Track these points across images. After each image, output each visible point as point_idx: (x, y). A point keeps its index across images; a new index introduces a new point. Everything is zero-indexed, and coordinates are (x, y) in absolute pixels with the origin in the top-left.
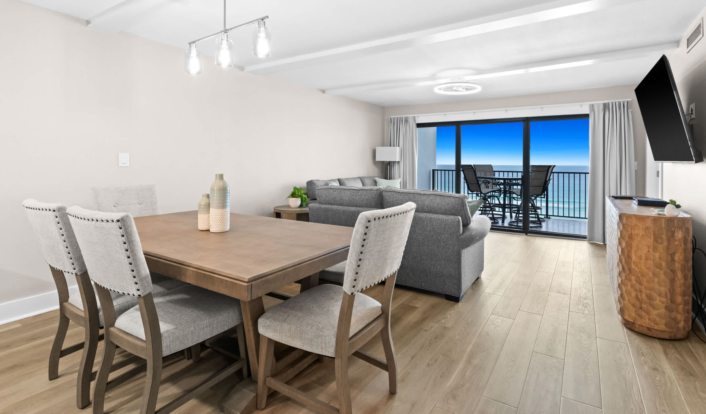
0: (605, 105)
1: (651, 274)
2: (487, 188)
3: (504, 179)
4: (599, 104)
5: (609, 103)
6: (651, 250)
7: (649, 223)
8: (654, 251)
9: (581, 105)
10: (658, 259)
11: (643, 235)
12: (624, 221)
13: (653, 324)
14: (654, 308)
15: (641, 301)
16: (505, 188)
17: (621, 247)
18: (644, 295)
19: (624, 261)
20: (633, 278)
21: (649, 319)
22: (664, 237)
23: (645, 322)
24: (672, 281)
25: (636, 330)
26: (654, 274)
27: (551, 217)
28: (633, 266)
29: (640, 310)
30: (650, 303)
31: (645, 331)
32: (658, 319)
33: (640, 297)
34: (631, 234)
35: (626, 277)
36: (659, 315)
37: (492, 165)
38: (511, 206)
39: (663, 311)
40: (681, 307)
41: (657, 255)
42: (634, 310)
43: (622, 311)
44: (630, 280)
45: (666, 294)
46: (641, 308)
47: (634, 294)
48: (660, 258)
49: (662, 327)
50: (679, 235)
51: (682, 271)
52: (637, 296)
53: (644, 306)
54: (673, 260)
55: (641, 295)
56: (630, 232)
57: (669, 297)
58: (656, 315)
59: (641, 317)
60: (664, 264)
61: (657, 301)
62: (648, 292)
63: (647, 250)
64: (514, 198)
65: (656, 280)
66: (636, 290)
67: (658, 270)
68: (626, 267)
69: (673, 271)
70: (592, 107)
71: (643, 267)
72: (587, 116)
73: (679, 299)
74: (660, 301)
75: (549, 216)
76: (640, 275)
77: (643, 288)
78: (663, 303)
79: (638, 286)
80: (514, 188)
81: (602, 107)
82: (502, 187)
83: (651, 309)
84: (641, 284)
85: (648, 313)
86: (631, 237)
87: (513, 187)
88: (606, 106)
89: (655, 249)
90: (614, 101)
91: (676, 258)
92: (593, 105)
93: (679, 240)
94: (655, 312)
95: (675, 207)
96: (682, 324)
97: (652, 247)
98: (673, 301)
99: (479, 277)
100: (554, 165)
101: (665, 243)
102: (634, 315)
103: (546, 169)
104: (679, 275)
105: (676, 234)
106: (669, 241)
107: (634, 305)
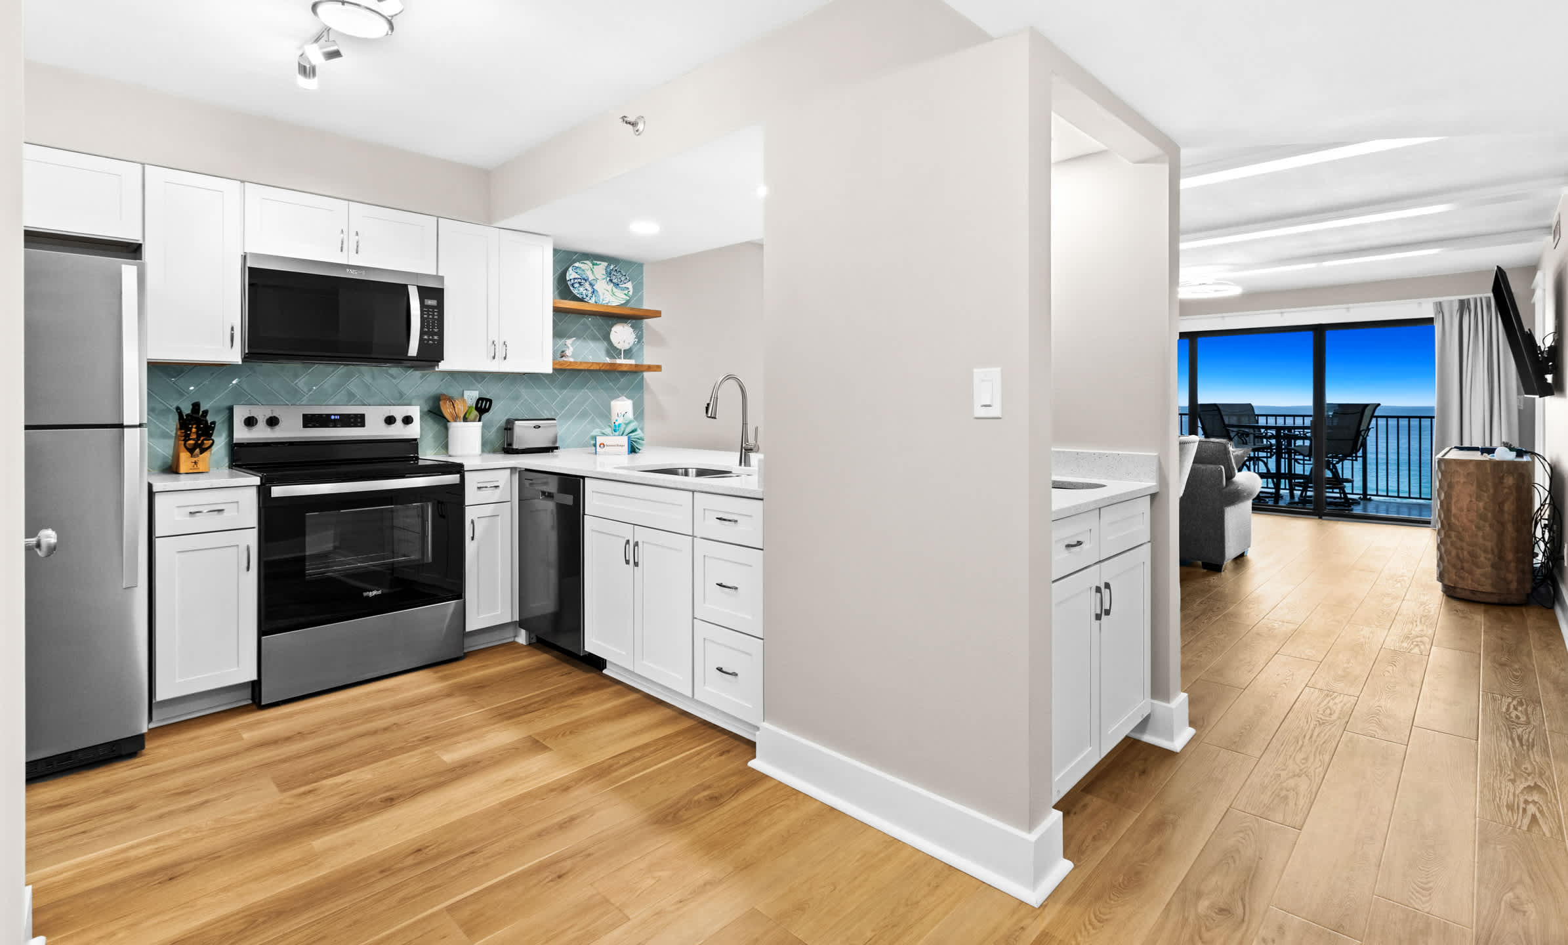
0: (1462, 302)
1: (1474, 527)
2: (1243, 443)
3: (1278, 429)
4: (1451, 302)
5: (1469, 300)
6: (1474, 500)
7: (1472, 468)
8: (1477, 500)
9: (1420, 303)
10: (1482, 510)
11: (1464, 483)
12: (1443, 468)
13: (1476, 586)
14: (1478, 567)
15: (1462, 561)
16: (1279, 444)
17: (1440, 499)
18: (1465, 553)
19: (1442, 516)
20: (1453, 534)
21: (1472, 580)
22: (1490, 484)
23: (1468, 584)
24: (1501, 535)
25: (1458, 595)
26: (1478, 528)
27: (1373, 498)
28: (1453, 520)
29: (1462, 571)
30: (1473, 561)
31: (1467, 595)
32: (1483, 579)
33: (1461, 556)
34: (1451, 482)
35: (1445, 533)
36: (1484, 575)
37: (1253, 404)
38: (1291, 476)
39: (1489, 569)
40: (1513, 565)
41: (1481, 504)
42: (1454, 571)
43: (1441, 577)
44: (1450, 537)
45: (1492, 550)
46: (1462, 568)
47: (1454, 553)
48: (1485, 508)
49: (1489, 589)
50: (1510, 481)
51: (1513, 523)
52: (1457, 556)
53: (1466, 565)
54: (1501, 511)
55: (1463, 553)
56: (1449, 480)
57: (1496, 551)
58: (1481, 575)
59: (1463, 578)
60: (1490, 515)
61: (1482, 558)
62: (1471, 548)
63: (1469, 499)
64: (1296, 460)
65: (1480, 534)
66: (1457, 548)
67: (1482, 523)
68: (1445, 522)
69: (1502, 524)
70: (1439, 307)
71: (1465, 521)
72: (1430, 320)
73: (1510, 556)
74: (1486, 558)
75: (1368, 497)
76: (1461, 529)
77: (1464, 545)
78: (1489, 559)
79: (1459, 544)
80: (1297, 445)
81: (1456, 306)
82: (1273, 441)
83: (1474, 568)
84: (1461, 540)
85: (1471, 573)
86: (1450, 486)
87: (1295, 443)
88: (1463, 305)
89: (1479, 498)
90: (1478, 296)
91: (1506, 508)
92: (1440, 303)
93: (1509, 488)
94: (1478, 572)
95: (1508, 450)
96: (1514, 586)
97: (1475, 496)
98: (1501, 557)
99: (1244, 553)
100: (1377, 402)
101: (1491, 491)
102: (1454, 577)
103: (1360, 409)
104: (1510, 527)
105: (1505, 481)
106: (1496, 487)
107: (1454, 566)
